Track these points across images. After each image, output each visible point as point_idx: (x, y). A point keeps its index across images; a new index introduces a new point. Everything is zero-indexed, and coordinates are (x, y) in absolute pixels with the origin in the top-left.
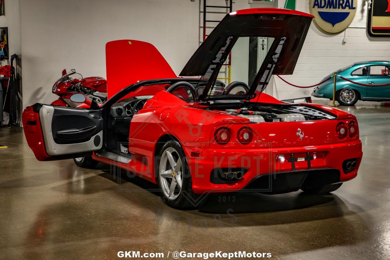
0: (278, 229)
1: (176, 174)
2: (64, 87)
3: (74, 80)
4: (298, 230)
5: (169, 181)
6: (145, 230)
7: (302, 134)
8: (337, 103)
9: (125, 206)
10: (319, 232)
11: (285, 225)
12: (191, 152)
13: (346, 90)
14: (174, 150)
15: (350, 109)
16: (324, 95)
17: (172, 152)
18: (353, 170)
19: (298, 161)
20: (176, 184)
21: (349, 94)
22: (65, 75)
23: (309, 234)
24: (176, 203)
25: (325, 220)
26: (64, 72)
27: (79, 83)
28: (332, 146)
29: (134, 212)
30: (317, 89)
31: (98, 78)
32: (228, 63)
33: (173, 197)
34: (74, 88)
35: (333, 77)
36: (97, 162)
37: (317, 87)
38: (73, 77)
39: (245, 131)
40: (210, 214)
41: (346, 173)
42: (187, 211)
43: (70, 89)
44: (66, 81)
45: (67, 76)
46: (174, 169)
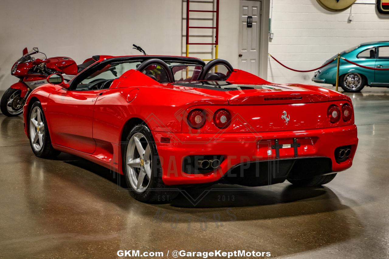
0: (259, 225)
1: (145, 163)
2: (25, 68)
3: (36, 60)
4: (282, 226)
5: (137, 171)
6: (107, 225)
7: (287, 117)
8: (340, 89)
9: (86, 199)
10: (305, 228)
11: (267, 220)
12: (161, 137)
13: (351, 75)
14: (143, 136)
15: (355, 96)
16: (326, 80)
17: (140, 138)
18: (347, 159)
19: (283, 147)
20: (145, 174)
21: (355, 79)
22: (26, 55)
23: (293, 230)
24: (144, 196)
25: (314, 215)
26: (25, 51)
27: (43, 64)
28: (323, 132)
29: (96, 206)
30: (318, 73)
31: (64, 59)
32: (215, 43)
33: (141, 190)
34: (37, 69)
35: (337, 59)
36: (58, 152)
37: (319, 71)
38: (36, 57)
39: (223, 113)
40: (183, 209)
41: (338, 162)
42: (156, 205)
43: (32, 70)
44: (27, 62)
45: (28, 55)
46: (142, 157)
